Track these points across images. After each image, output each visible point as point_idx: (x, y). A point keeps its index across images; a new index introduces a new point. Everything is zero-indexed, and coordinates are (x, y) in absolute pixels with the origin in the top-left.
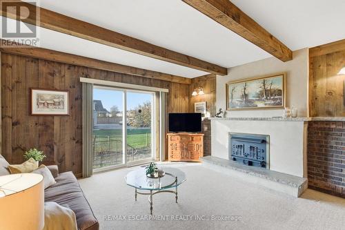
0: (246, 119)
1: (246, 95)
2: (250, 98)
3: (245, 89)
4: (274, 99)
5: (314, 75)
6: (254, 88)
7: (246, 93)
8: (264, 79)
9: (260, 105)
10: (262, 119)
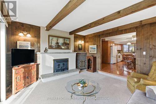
0: (62, 53)
1: (57, 43)
2: (60, 44)
3: (57, 40)
4: (67, 46)
5: (75, 41)
6: (61, 41)
7: (58, 42)
8: (64, 38)
9: (63, 48)
10: (67, 53)
